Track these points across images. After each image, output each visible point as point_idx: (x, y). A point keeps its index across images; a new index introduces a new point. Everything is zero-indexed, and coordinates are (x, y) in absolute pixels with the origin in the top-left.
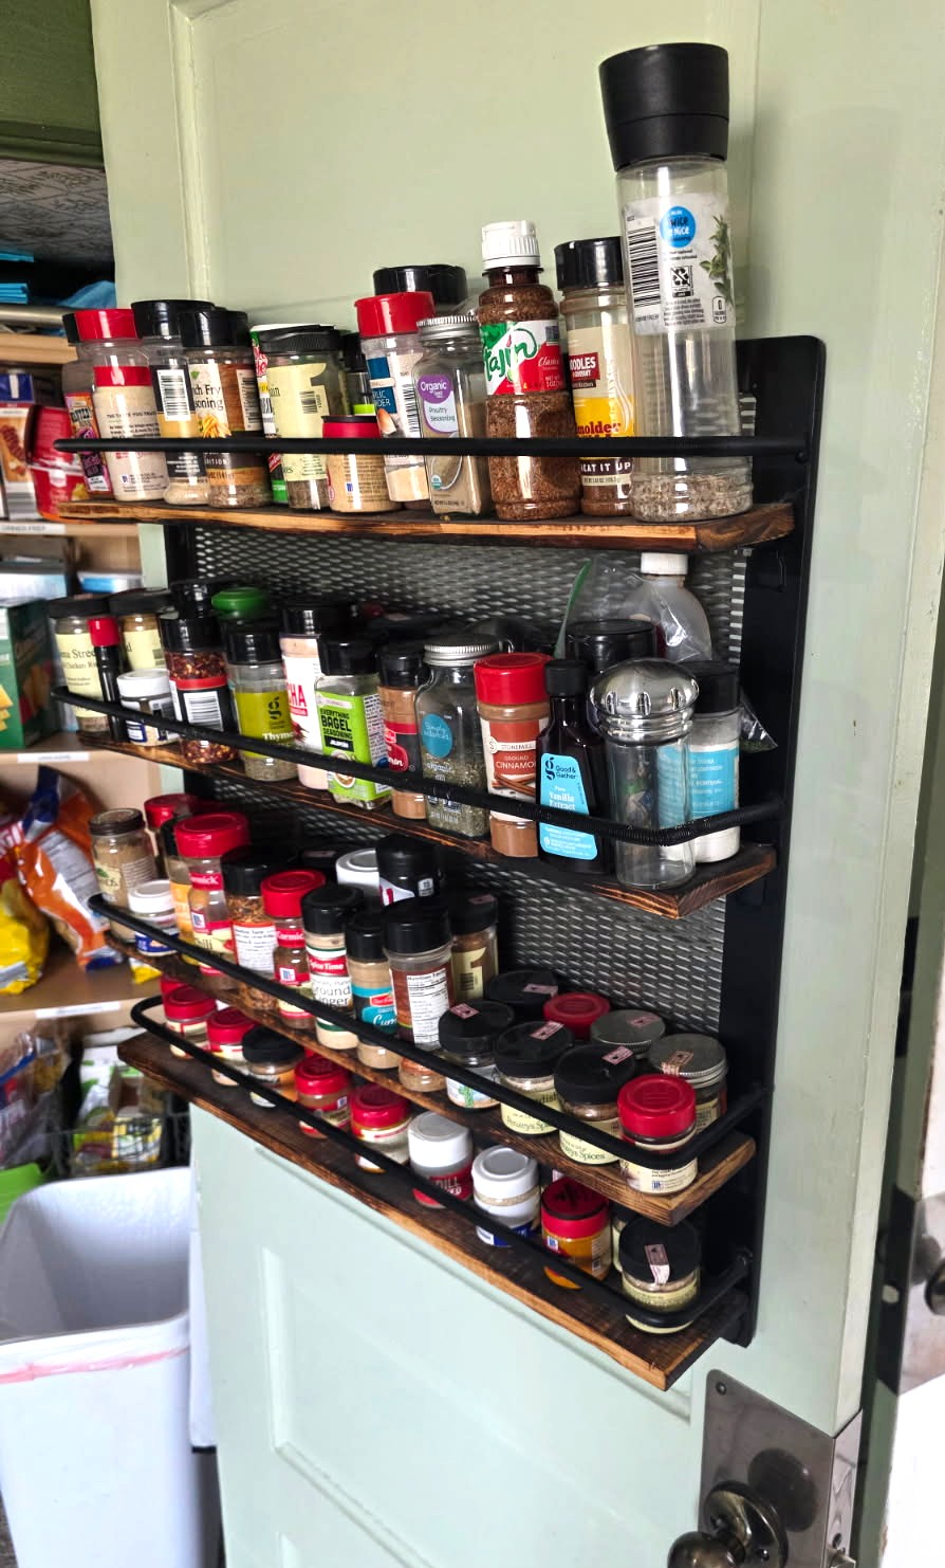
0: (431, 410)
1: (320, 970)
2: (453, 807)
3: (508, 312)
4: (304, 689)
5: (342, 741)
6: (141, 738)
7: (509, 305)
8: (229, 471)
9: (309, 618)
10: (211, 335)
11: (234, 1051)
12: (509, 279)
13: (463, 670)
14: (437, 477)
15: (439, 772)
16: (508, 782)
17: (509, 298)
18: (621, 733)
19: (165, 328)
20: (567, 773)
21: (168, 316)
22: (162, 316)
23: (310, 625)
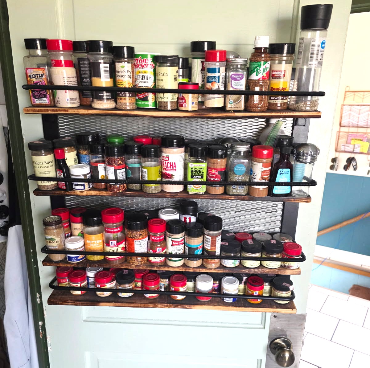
0: (234, 83)
1: (177, 244)
2: (242, 188)
3: (263, 59)
4: (176, 164)
5: (199, 176)
6: (83, 188)
7: (263, 57)
8: (127, 98)
9: (175, 143)
10: (127, 54)
11: (110, 284)
12: (263, 51)
13: (244, 152)
14: (232, 101)
15: (239, 179)
16: (265, 178)
17: (263, 55)
18: (304, 160)
19: (102, 50)
20: (286, 173)
21: (103, 46)
22: (101, 46)
23: (175, 145)
